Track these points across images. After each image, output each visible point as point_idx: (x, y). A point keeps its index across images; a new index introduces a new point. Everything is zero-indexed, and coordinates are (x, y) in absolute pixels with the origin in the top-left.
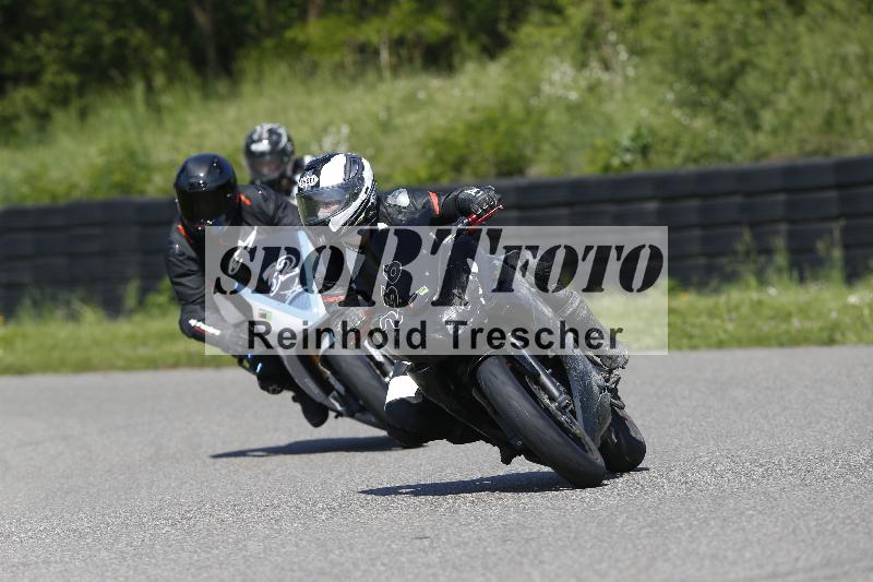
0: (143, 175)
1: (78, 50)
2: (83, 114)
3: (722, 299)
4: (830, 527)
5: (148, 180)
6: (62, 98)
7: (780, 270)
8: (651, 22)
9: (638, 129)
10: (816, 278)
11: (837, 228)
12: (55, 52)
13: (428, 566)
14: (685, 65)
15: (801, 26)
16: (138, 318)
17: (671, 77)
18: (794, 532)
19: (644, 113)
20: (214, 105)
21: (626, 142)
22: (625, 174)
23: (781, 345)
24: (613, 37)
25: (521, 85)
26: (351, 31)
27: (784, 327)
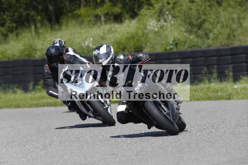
0: (34, 52)
1: (16, 17)
2: (17, 35)
3: (199, 87)
4: (229, 151)
5: (36, 53)
6: (11, 30)
7: (215, 79)
8: (178, 8)
9: (174, 39)
10: (225, 81)
11: (231, 66)
12: (9, 17)
13: (115, 162)
14: (188, 20)
15: (221, 9)
16: (33, 92)
17: (184, 24)
18: (219, 153)
19: (176, 34)
20: (54, 32)
21: (171, 42)
22: (171, 51)
23: (215, 100)
24: (167, 13)
25: (141, 26)
26: (93, 11)
27: (216, 94)
